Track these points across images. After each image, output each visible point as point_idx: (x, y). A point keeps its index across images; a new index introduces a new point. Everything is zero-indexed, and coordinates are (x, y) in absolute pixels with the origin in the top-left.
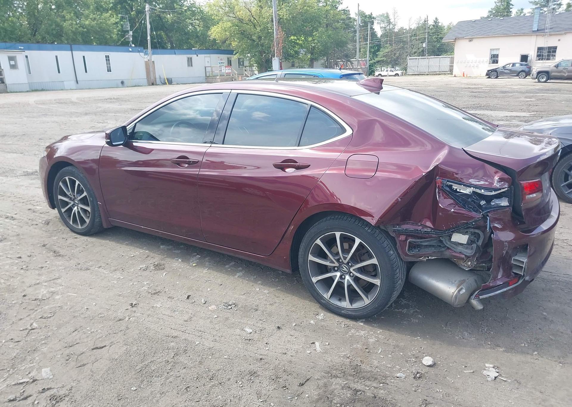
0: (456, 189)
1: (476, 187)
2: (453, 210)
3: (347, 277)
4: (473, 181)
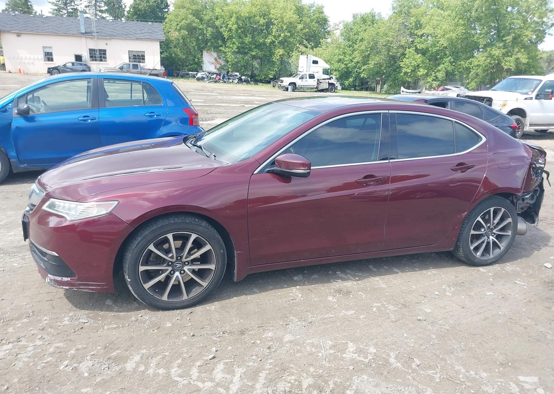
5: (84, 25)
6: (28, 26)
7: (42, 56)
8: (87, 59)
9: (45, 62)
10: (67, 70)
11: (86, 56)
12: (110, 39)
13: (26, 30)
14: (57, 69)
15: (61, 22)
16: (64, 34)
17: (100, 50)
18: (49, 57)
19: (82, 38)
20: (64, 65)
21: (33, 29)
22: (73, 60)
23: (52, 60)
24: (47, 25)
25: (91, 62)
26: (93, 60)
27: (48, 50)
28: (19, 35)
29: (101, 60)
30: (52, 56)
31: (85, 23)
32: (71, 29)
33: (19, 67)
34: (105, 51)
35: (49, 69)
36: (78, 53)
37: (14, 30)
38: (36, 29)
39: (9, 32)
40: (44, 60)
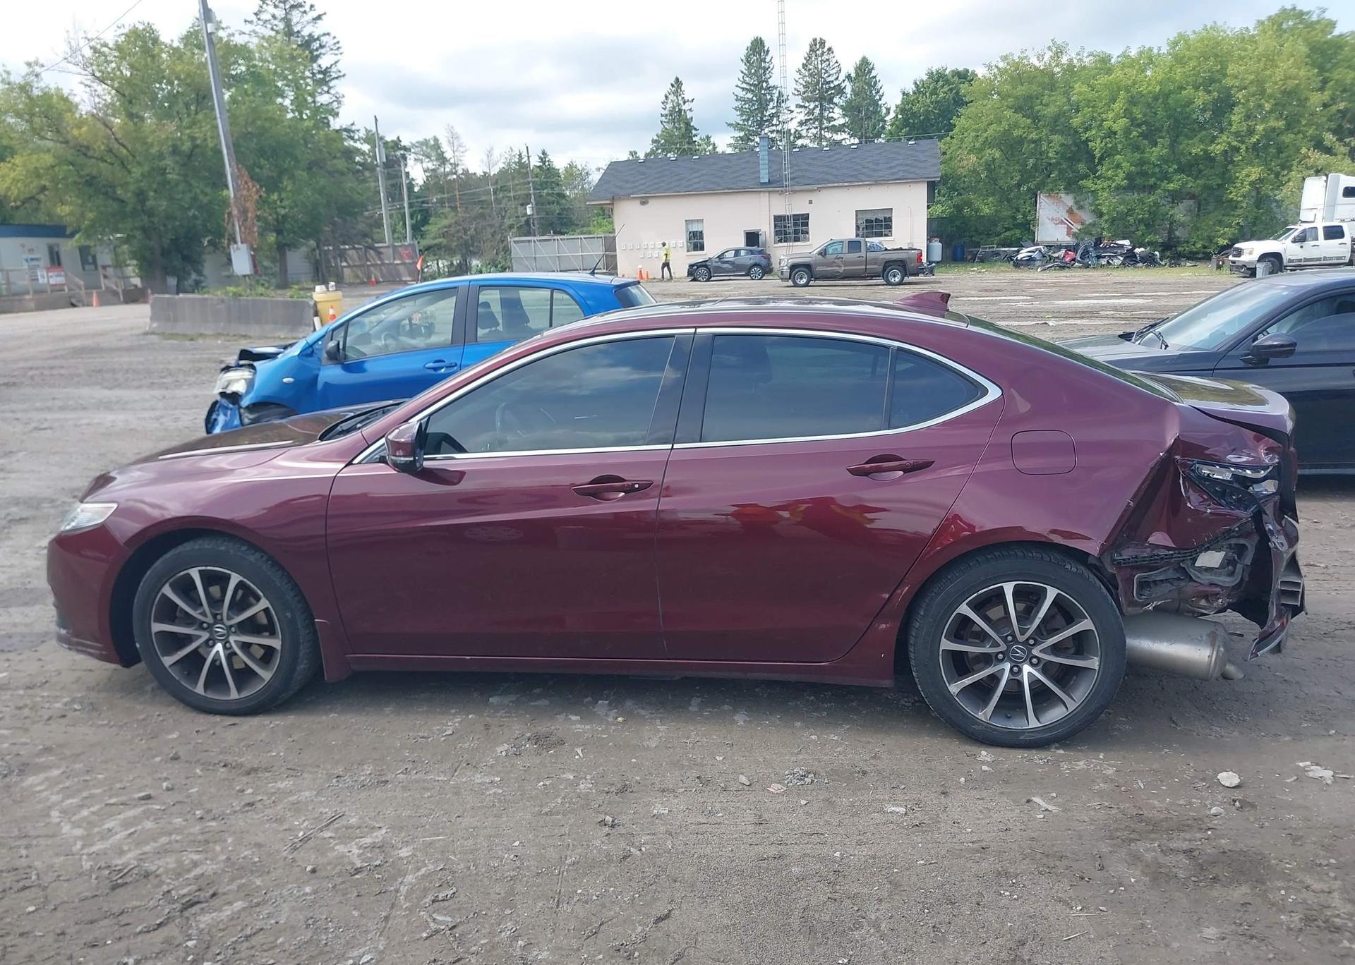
0: (1209, 475)
1: (1237, 466)
2: (1209, 511)
3: (1027, 669)
4: (1232, 458)
5: (766, 166)
6: (663, 181)
7: (682, 240)
8: (768, 239)
9: (689, 253)
10: (725, 266)
11: (767, 229)
12: (819, 189)
13: (658, 189)
14: (706, 266)
15: (726, 164)
16: (726, 191)
17: (796, 217)
18: (696, 241)
19: (762, 195)
20: (718, 257)
21: (689, 183)
22: (741, 242)
23: (702, 248)
24: (697, 174)
25: (775, 245)
26: (780, 241)
27: (695, 228)
28: (644, 202)
29: (797, 240)
30: (702, 239)
31: (769, 160)
32: (742, 178)
33: (640, 266)
34: (806, 217)
35: (691, 266)
36: (752, 228)
37: (636, 193)
38: (676, 186)
39: (627, 197)
40: (685, 249)
